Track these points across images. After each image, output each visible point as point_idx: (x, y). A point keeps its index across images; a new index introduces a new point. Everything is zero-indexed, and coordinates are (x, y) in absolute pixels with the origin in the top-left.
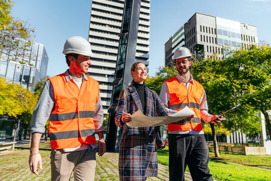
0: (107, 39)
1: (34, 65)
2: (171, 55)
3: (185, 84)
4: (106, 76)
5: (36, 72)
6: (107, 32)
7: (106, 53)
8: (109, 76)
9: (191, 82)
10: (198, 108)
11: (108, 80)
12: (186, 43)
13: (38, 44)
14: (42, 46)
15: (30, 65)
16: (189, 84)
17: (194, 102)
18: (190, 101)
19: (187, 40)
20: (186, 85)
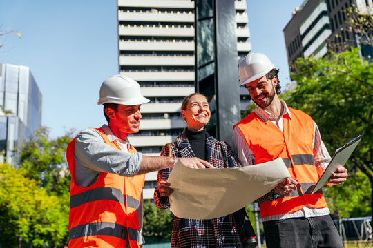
0: (158, 38)
1: (14, 111)
2: (300, 50)
3: (274, 122)
4: (166, 116)
5: (19, 127)
6: (157, 24)
7: (158, 68)
8: (171, 115)
9: (287, 116)
10: (311, 162)
11: (172, 124)
12: (333, 17)
13: (17, 67)
14: (25, 70)
15: (7, 112)
16: (281, 120)
17: (302, 152)
18: (291, 153)
19: (334, 12)
20: (277, 124)
